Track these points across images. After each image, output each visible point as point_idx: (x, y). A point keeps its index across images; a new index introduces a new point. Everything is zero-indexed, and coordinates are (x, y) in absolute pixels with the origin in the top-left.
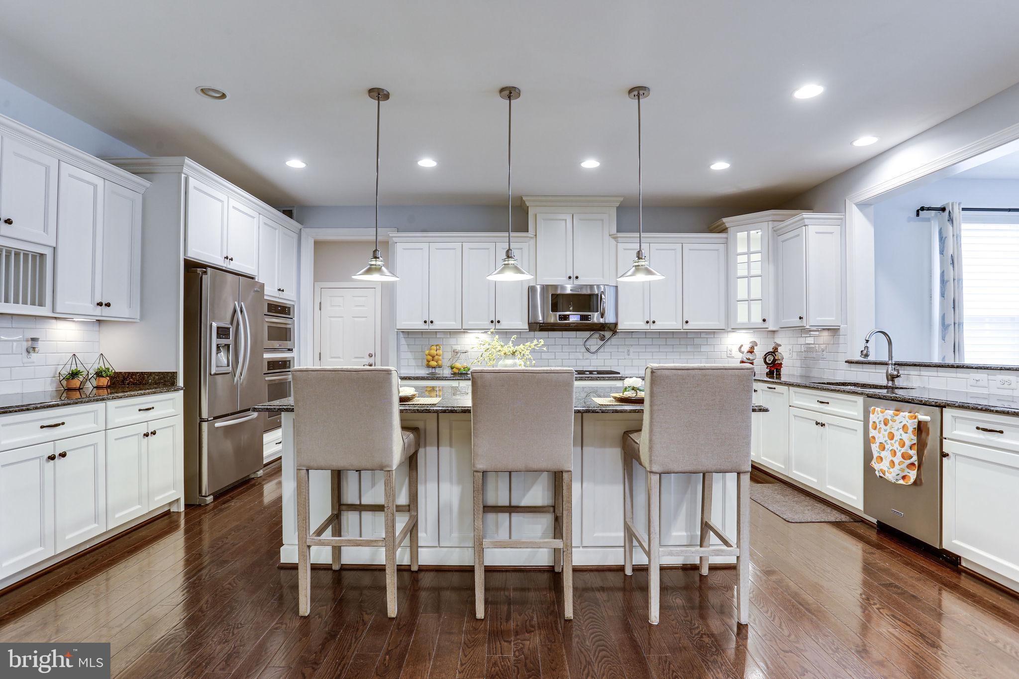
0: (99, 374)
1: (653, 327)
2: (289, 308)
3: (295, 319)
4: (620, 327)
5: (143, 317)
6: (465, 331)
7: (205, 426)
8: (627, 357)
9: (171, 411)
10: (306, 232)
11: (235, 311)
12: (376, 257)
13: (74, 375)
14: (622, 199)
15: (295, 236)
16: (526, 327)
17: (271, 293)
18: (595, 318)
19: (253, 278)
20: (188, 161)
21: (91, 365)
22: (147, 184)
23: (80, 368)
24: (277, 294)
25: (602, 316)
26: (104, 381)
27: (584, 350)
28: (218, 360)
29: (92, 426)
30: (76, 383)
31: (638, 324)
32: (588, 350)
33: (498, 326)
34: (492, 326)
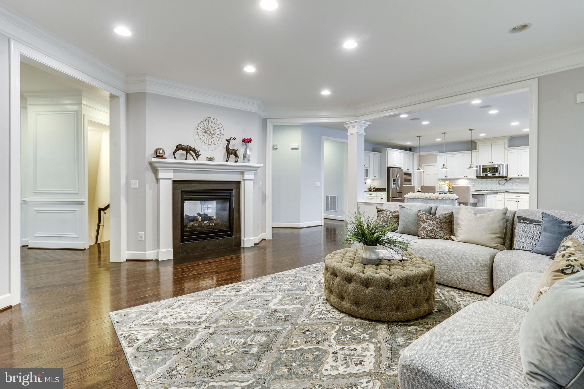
0: (374, 188)
1: (521, 177)
2: (410, 174)
3: (412, 176)
4: (509, 177)
5: (380, 178)
6: (458, 179)
7: (391, 199)
8: (516, 187)
9: (385, 195)
10: (415, 154)
11: (397, 176)
12: (419, 167)
13: (370, 188)
14: (509, 137)
15: (412, 155)
16: (476, 177)
17: (405, 171)
18: (497, 174)
19: (401, 168)
20: (387, 148)
21: (372, 187)
22: (381, 153)
23: (371, 187)
24: (407, 171)
25: (500, 174)
26: (374, 189)
27: (498, 184)
28: (393, 186)
29: (375, 196)
30: (371, 189)
31: (516, 176)
32: (499, 184)
33: (467, 177)
34: (465, 177)
